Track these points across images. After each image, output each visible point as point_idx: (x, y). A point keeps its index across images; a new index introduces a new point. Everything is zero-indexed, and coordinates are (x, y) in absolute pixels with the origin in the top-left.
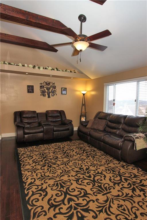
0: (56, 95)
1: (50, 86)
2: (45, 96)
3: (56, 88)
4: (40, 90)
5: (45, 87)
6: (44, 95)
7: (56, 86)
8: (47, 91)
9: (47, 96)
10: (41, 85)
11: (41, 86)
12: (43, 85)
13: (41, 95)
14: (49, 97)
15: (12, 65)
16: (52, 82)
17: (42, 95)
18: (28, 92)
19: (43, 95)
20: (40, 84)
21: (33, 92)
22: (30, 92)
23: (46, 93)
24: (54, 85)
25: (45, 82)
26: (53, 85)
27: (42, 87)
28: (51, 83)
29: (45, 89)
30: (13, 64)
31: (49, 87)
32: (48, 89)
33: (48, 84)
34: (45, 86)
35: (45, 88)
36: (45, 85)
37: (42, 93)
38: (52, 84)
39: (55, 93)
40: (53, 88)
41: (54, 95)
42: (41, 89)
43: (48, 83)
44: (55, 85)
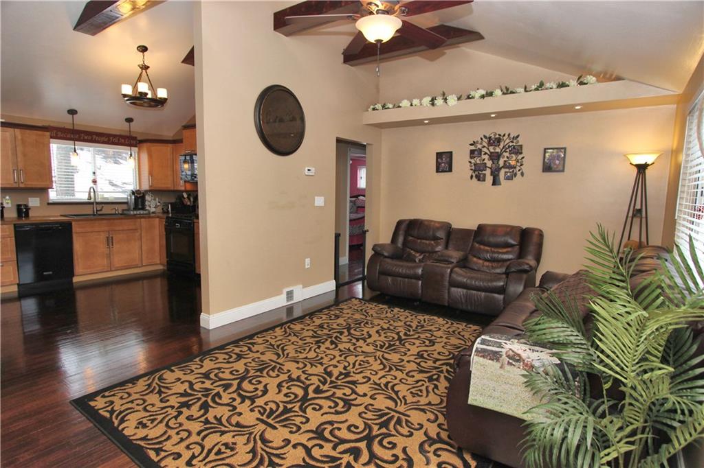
0: (522, 174)
1: (501, 146)
2: (484, 180)
3: (521, 153)
4: (470, 162)
5: (485, 154)
6: (480, 178)
7: (521, 146)
8: (489, 163)
9: (489, 179)
10: (473, 148)
11: (472, 152)
12: (479, 146)
13: (472, 177)
14: (495, 182)
15: (388, 108)
16: (509, 135)
17: (474, 178)
18: (439, 170)
19: (477, 176)
20: (471, 145)
21: (450, 170)
22: (443, 171)
23: (488, 172)
24: (518, 142)
25: (485, 137)
26: (511, 144)
27: (476, 153)
28: (505, 138)
29: (486, 157)
30: (391, 106)
31: (498, 150)
32: (495, 157)
33: (494, 142)
34: (485, 150)
35: (483, 157)
36: (484, 147)
37: (474, 171)
38: (508, 141)
39: (518, 168)
40: (510, 154)
41: (516, 175)
42: (473, 161)
43: (496, 139)
44: (521, 141)
